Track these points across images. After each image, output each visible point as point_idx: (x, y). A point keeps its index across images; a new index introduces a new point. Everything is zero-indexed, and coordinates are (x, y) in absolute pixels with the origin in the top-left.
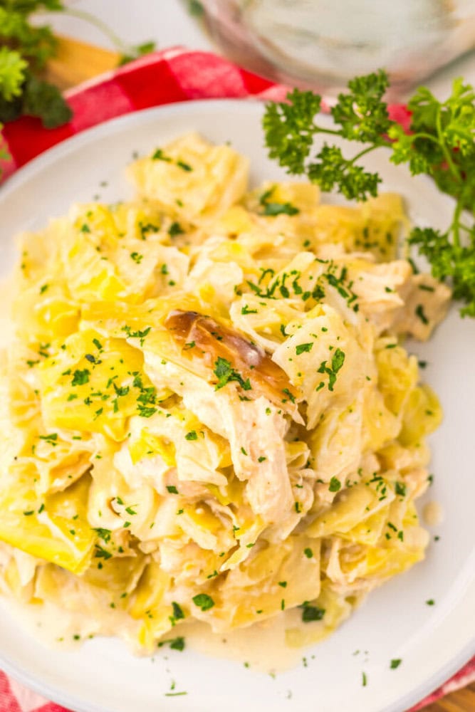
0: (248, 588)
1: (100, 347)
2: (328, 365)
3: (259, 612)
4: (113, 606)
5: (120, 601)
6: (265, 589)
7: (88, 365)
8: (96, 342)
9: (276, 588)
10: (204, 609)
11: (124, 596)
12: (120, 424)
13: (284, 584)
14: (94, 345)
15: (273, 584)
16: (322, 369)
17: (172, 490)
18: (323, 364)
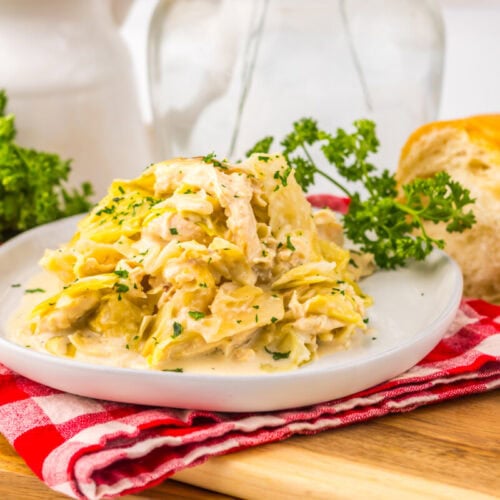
0: (230, 304)
1: (123, 192)
2: (281, 174)
3: (239, 322)
4: (127, 347)
5: (133, 343)
6: (243, 308)
7: (115, 204)
8: (120, 189)
9: (251, 310)
10: (197, 319)
11: (136, 338)
12: (136, 224)
13: (257, 307)
14: (119, 192)
15: (249, 307)
16: (276, 176)
17: (174, 232)
18: (278, 172)
